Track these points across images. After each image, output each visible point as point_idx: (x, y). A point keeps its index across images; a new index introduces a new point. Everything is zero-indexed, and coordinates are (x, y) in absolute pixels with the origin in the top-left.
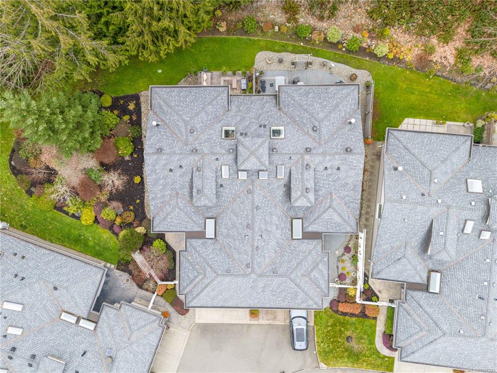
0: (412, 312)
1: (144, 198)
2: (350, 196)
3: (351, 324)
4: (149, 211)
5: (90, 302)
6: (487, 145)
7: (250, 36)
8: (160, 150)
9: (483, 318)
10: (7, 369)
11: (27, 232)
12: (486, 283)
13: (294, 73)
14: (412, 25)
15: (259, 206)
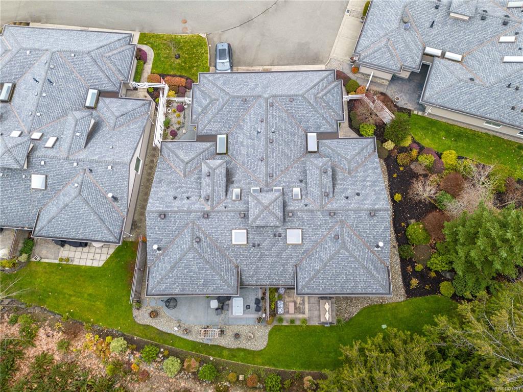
0: (116, 72)
1: (389, 179)
2: (165, 174)
3: (175, 68)
4: (382, 167)
5: (433, 71)
6: (20, 228)
7: (274, 370)
8: (372, 214)
9: (52, 67)
10: (508, 8)
11: (517, 143)
12: (44, 95)
13: (222, 322)
14: (80, 377)
15: (260, 162)
